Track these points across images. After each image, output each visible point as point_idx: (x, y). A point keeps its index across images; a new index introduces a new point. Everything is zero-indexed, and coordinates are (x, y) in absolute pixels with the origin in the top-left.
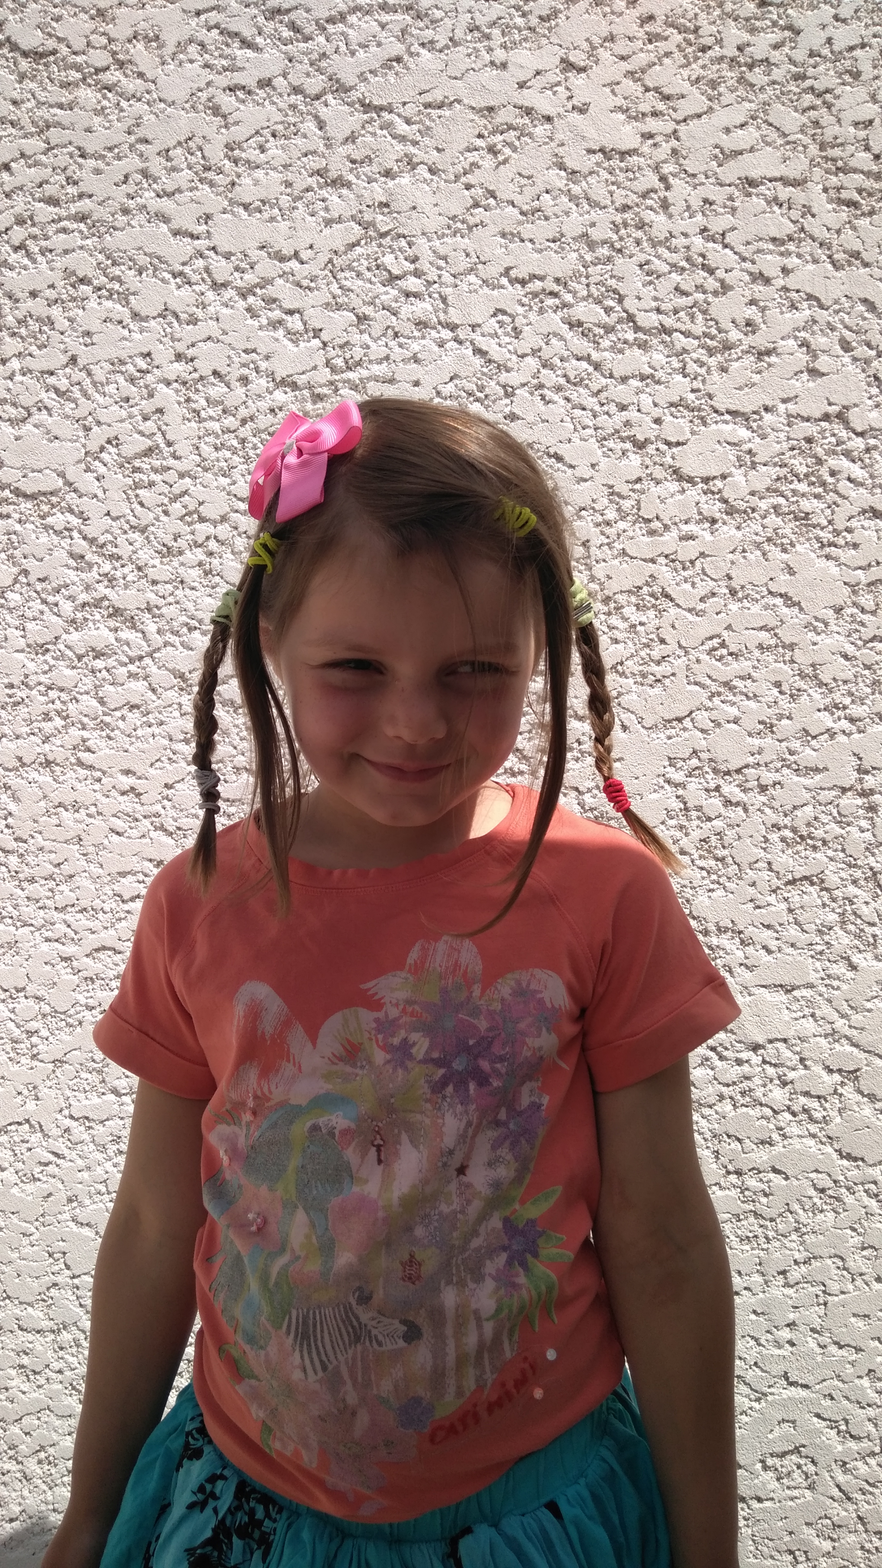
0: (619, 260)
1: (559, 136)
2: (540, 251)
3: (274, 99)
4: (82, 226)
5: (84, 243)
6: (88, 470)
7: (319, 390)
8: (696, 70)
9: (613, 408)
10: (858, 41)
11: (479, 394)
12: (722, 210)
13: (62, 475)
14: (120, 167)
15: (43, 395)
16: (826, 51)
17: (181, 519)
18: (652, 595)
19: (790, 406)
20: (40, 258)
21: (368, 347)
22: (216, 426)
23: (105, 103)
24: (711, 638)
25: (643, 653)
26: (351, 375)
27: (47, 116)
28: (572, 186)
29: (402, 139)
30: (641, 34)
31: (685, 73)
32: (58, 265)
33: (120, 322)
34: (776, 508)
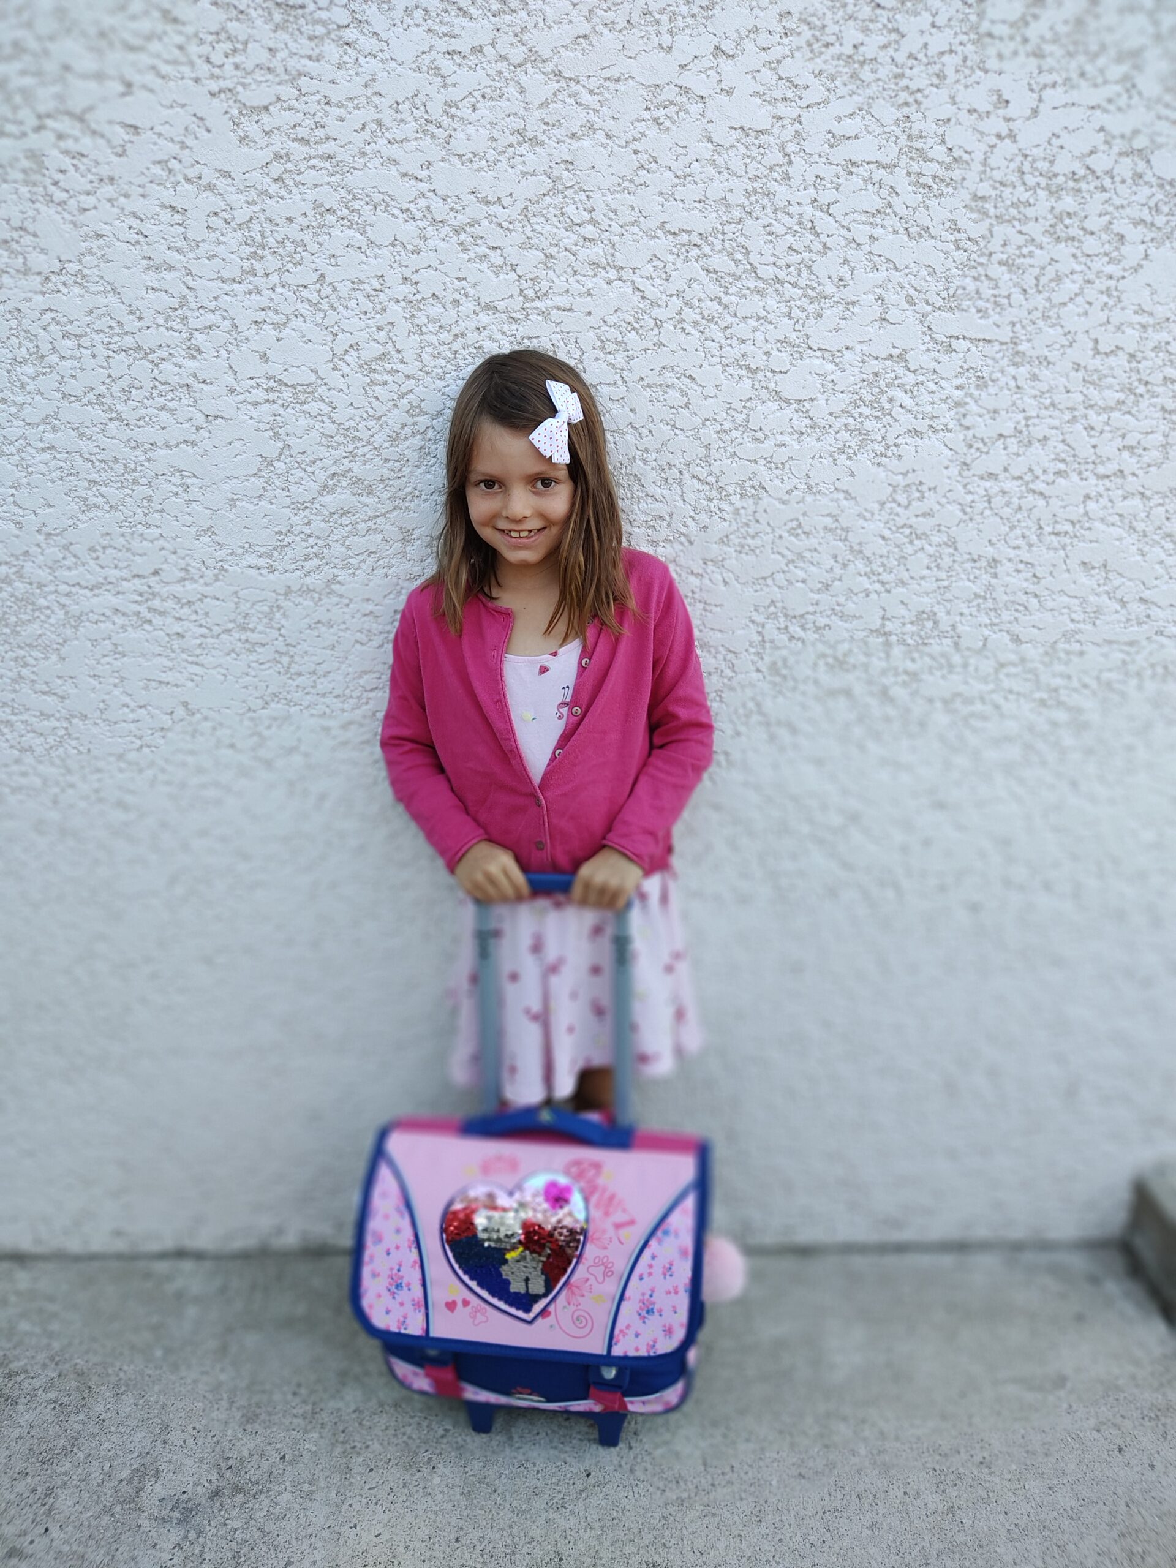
0: (749, 222)
1: (709, 115)
2: (688, 210)
3: (484, 65)
4: (327, 165)
5: (330, 180)
6: (335, 368)
7: (514, 315)
8: (818, 64)
9: (735, 342)
10: (947, 48)
11: (636, 325)
12: (829, 186)
13: (316, 372)
14: (360, 116)
15: (299, 305)
16: (920, 56)
17: (407, 412)
18: (753, 487)
19: (865, 347)
20: (295, 190)
21: (553, 282)
22: (433, 339)
23: (346, 58)
24: (792, 521)
25: (742, 530)
26: (538, 304)
27: (299, 67)
28: (716, 157)
29: (587, 107)
30: (780, 29)
31: (810, 66)
32: (309, 197)
33: (360, 248)
34: (846, 425)
